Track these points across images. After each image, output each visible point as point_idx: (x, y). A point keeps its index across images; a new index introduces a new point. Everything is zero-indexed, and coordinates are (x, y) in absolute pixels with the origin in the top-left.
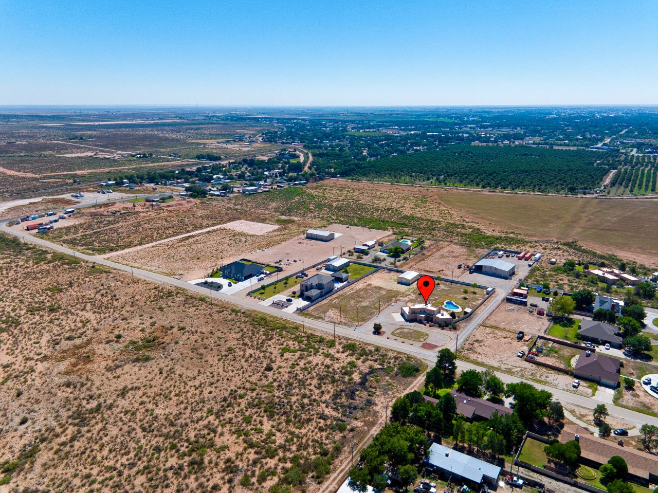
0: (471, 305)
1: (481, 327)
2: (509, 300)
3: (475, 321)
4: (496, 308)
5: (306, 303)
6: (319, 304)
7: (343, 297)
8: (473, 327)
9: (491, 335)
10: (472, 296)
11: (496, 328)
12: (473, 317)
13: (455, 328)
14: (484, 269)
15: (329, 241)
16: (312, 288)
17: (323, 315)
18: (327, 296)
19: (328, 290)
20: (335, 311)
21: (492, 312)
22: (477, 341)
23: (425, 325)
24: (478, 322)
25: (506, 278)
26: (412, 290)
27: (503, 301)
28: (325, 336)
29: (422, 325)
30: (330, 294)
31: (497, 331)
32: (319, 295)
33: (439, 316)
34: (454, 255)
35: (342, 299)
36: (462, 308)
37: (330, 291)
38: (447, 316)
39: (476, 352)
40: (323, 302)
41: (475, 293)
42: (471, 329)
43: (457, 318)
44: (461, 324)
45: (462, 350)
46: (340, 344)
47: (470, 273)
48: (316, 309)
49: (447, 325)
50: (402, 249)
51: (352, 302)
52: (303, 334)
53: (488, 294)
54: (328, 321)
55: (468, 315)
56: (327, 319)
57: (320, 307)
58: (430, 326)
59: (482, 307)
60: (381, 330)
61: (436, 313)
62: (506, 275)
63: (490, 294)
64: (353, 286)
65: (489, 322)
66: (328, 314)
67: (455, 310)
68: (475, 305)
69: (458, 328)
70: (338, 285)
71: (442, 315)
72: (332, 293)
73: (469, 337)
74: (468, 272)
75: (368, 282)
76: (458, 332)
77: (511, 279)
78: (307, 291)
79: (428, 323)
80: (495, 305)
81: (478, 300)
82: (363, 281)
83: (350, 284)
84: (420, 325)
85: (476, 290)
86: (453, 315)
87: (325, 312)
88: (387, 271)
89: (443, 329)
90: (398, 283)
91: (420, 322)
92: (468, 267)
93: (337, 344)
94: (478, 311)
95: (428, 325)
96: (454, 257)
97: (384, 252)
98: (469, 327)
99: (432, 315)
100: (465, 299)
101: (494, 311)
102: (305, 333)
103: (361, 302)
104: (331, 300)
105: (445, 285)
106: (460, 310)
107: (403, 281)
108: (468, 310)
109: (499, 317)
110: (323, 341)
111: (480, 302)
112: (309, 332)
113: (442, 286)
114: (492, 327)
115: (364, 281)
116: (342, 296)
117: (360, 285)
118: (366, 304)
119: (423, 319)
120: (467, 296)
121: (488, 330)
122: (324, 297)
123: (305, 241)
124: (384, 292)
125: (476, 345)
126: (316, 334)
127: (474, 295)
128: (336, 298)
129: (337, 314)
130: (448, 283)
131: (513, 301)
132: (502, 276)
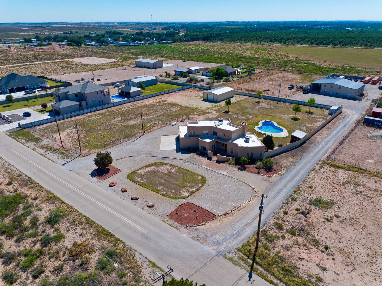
0: (304, 128)
1: (326, 167)
2: (368, 123)
3: (312, 154)
4: (349, 134)
8: (309, 167)
9: (351, 187)
10: (306, 116)
11: (360, 170)
12: (307, 147)
13: (269, 169)
14: (322, 89)
15: (156, 68)
16: (67, 98)
19: (97, 104)
21: (343, 140)
22: (318, 203)
23: (210, 159)
24: (317, 158)
25: (354, 99)
26: (218, 108)
27: (358, 123)
29: (204, 160)
31: (362, 179)
33: (240, 142)
34: (286, 79)
36: (289, 132)
38: (255, 142)
39: (316, 243)
41: (310, 113)
42: (304, 172)
43: (276, 148)
44: (284, 161)
45: (274, 232)
47: (304, 93)
49: (252, 161)
50: (226, 72)
51: (117, 119)
53: (330, 114)
54: (41, 146)
55: (298, 143)
56: (44, 142)
58: (218, 162)
59: (325, 131)
61: (233, 136)
62: (353, 95)
63: (335, 114)
65: (342, 158)
67: (275, 135)
68: (311, 129)
69: (275, 167)
71: (247, 141)
73: (297, 191)
74: (302, 93)
75: (164, 99)
76: (275, 177)
77: (361, 100)
79: (215, 154)
80: (346, 129)
81: (316, 121)
82: (159, 97)
84: (200, 158)
85: (312, 110)
86: (268, 141)
88: (198, 89)
89: (243, 169)
90: (204, 100)
91: (202, 153)
92: (301, 88)
94: (318, 137)
95: (215, 158)
96: (286, 81)
97: (206, 76)
98: (298, 167)
99: (226, 140)
100: (295, 119)
101: (346, 138)
105: (268, 104)
106: (284, 134)
107: (210, 97)
108: (300, 134)
109: (358, 148)
111: (319, 124)
113: (263, 105)
114: (349, 168)
116: (112, 111)
118: (134, 122)
119: (207, 147)
120: (298, 116)
121: (342, 175)
124: (174, 109)
125: (317, 214)
127: (310, 116)
130: (272, 102)
131: (375, 123)
132: (348, 97)
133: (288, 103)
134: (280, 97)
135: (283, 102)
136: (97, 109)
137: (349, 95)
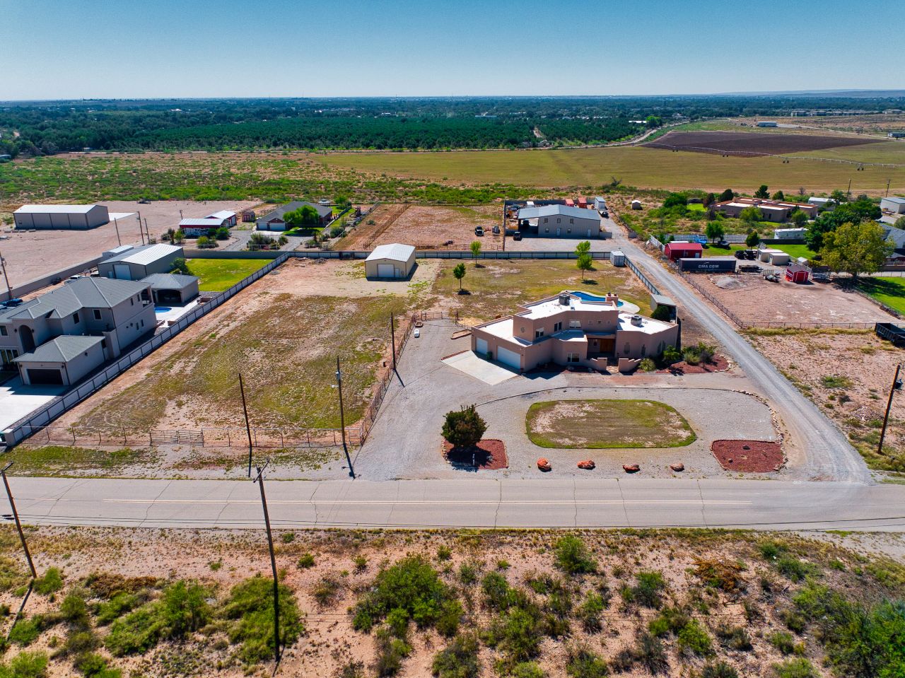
1: (759, 338)
3: (712, 326)
4: (697, 289)
5: (36, 402)
6: (108, 393)
7: (209, 347)
8: (742, 343)
10: (594, 275)
11: (797, 330)
12: (688, 318)
13: (709, 360)
15: (96, 227)
16: (52, 330)
17: (141, 441)
18: (135, 354)
19: (134, 333)
20: (193, 404)
21: (708, 298)
23: (605, 372)
24: (727, 329)
25: (600, 237)
28: (194, 569)
29: (597, 376)
30: (146, 347)
31: (815, 340)
32: (99, 356)
33: (629, 327)
35: (207, 355)
37: (145, 337)
38: (650, 324)
40: (125, 382)
42: (749, 351)
46: (326, 596)
48: (93, 422)
49: (680, 357)
51: (256, 356)
52: (37, 606)
54: (183, 465)
56: (171, 454)
57: (115, 404)
58: (625, 373)
60: (485, 436)
61: (611, 320)
62: (596, 232)
63: (629, 264)
64: (228, 307)
66: (163, 426)
70: (168, 316)
71: (636, 323)
72: (155, 341)
75: (275, 292)
76: (735, 370)
78: (30, 347)
79: (610, 363)
80: (676, 282)
81: (623, 280)
82: (254, 290)
83: (211, 305)
84: (586, 376)
87: (147, 421)
88: (309, 260)
89: (676, 371)
91: (578, 366)
93: (305, 603)
95: (613, 370)
97: (268, 229)
98: (732, 347)
99: (607, 332)
100: (590, 282)
101: (702, 294)
102: (50, 585)
103: (289, 350)
104: (157, 368)
107: (385, 270)
109: (739, 304)
110: (198, 621)
112: (78, 568)
115: (259, 290)
116: (199, 343)
117: (250, 303)
118: (316, 352)
121: (791, 343)
122: (124, 362)
123: (15, 235)
124: (349, 309)
126: (131, 569)
127: (597, 273)
128: (178, 356)
129: (215, 416)
130: (499, 262)
131: (699, 266)
132: (589, 234)
133: (525, 258)
134: (506, 250)
135: (515, 258)
136: (154, 345)
137: (589, 231)
